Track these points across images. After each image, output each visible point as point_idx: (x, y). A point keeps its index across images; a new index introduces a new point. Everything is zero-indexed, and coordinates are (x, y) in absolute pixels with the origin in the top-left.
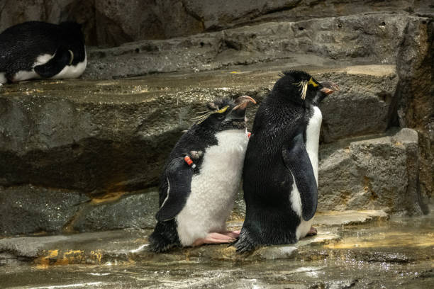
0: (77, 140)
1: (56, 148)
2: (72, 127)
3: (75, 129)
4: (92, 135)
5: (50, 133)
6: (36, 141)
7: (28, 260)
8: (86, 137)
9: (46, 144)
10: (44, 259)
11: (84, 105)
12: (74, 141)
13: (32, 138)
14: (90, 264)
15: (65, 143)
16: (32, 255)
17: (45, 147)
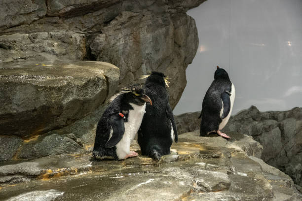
0: (37, 107)
1: (23, 112)
2: (34, 100)
3: (36, 101)
4: (44, 104)
5: (19, 103)
6: (9, 108)
7: (34, 177)
8: (42, 105)
9: (16, 110)
10: (45, 175)
11: (42, 87)
12: (35, 108)
13: (6, 107)
14: (73, 175)
15: (29, 109)
16: (38, 174)
17: (15, 111)
